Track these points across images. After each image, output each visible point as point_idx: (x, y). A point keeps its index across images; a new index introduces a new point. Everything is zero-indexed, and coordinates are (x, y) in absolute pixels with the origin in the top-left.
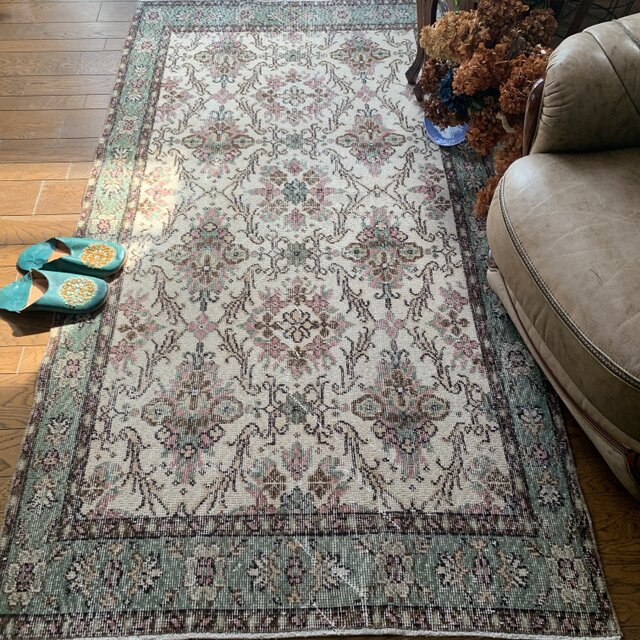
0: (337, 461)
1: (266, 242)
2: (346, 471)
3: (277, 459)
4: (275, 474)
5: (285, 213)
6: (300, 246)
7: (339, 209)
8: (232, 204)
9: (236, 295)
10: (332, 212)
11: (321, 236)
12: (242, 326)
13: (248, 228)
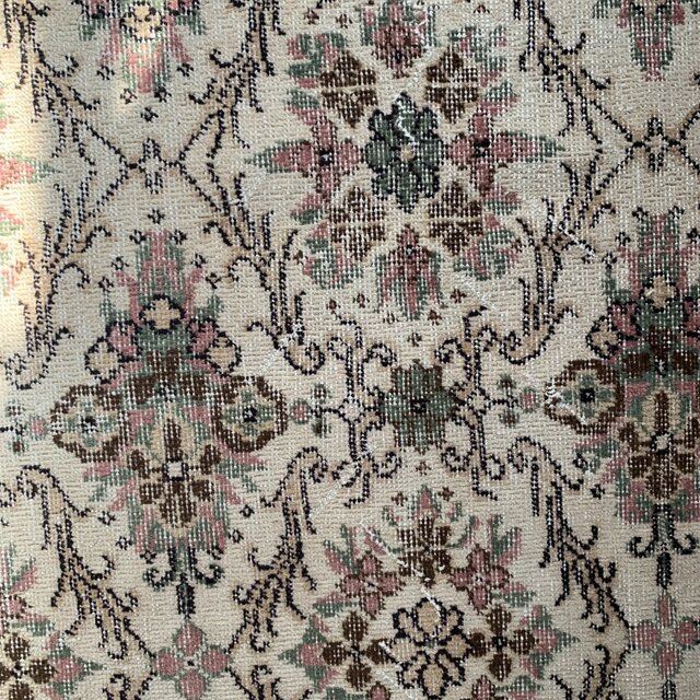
5: (378, 248)
6: (426, 378)
7: (538, 226)
8: (217, 217)
9: (264, 558)
10: (518, 241)
11: (487, 335)
12: (291, 656)
13: (274, 315)
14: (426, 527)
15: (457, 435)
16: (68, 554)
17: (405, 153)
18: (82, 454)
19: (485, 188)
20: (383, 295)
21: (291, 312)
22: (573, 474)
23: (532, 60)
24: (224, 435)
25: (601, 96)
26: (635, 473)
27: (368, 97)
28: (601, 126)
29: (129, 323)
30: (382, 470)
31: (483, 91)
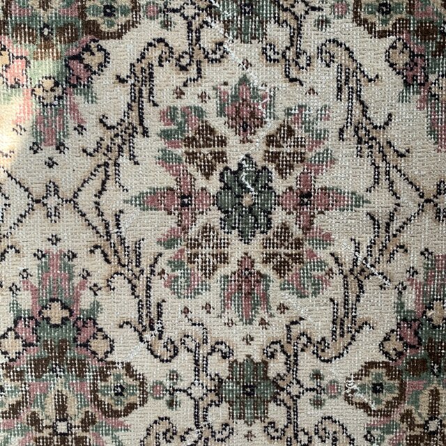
6: (256, 369)
7: (347, 260)
8: (101, 242)
10: (331, 270)
11: (304, 339)
13: (140, 317)
15: (277, 413)
17: (247, 200)
19: (307, 229)
20: (225, 305)
21: (154, 315)
23: (349, 132)
24: (99, 404)
25: (402, 163)
27: (220, 157)
28: (400, 185)
29: (31, 318)
30: (218, 436)
31: (310, 155)
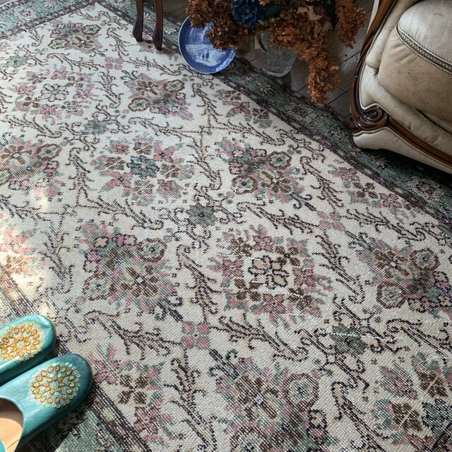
0: (422, 356)
1: (166, 222)
2: (436, 357)
3: (384, 395)
4: (397, 409)
5: (154, 189)
6: (197, 208)
8: (100, 210)
9: (192, 284)
10: (191, 165)
11: (204, 189)
12: (228, 307)
13: (137, 221)
14: (233, 241)
15: (219, 215)
16: (121, 332)
18: (103, 297)
20: (166, 198)
21: (142, 217)
22: (260, 202)
24: (149, 260)
25: (183, 130)
26: (276, 191)
29: (92, 251)
30: (206, 237)
31: (152, 145)
